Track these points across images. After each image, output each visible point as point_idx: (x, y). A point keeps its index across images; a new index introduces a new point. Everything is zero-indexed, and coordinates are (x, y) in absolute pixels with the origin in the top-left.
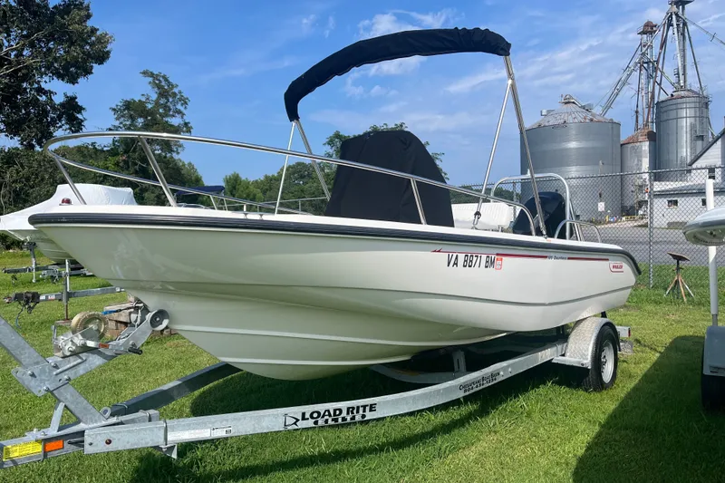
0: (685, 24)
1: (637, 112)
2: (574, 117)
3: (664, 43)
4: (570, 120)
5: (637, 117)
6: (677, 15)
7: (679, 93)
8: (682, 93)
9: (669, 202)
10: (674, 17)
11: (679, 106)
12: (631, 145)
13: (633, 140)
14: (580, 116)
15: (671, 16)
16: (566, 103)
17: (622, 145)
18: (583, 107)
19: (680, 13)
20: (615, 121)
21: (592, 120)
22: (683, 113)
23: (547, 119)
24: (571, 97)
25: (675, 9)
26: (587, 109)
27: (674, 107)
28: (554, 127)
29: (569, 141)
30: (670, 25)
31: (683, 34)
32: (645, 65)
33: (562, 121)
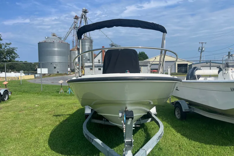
0: (86, 18)
1: (73, 41)
2: (56, 41)
3: (81, 22)
4: (55, 41)
5: (73, 43)
6: (84, 15)
7: (85, 38)
8: (86, 38)
9: (90, 69)
10: (83, 16)
11: (85, 42)
12: (73, 51)
13: (73, 50)
14: (58, 40)
15: (83, 15)
16: (53, 36)
17: (70, 51)
18: (59, 38)
19: (85, 15)
20: (68, 43)
21: (62, 42)
22: (87, 44)
23: (48, 40)
24: (55, 34)
25: (84, 13)
26: (60, 38)
27: (84, 42)
28: (50, 43)
29: (55, 48)
30: (82, 18)
31: (86, 21)
32: (76, 28)
33: (52, 41)
